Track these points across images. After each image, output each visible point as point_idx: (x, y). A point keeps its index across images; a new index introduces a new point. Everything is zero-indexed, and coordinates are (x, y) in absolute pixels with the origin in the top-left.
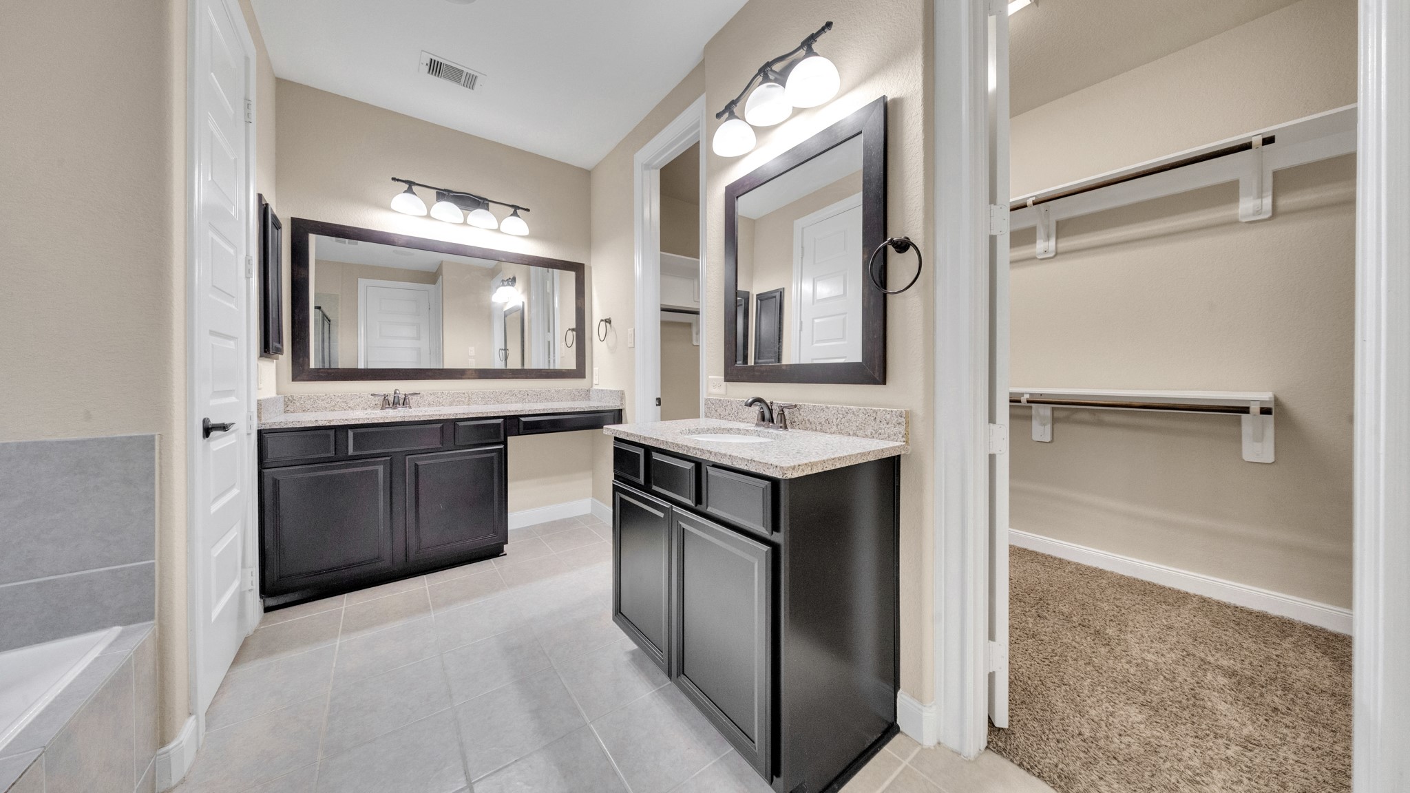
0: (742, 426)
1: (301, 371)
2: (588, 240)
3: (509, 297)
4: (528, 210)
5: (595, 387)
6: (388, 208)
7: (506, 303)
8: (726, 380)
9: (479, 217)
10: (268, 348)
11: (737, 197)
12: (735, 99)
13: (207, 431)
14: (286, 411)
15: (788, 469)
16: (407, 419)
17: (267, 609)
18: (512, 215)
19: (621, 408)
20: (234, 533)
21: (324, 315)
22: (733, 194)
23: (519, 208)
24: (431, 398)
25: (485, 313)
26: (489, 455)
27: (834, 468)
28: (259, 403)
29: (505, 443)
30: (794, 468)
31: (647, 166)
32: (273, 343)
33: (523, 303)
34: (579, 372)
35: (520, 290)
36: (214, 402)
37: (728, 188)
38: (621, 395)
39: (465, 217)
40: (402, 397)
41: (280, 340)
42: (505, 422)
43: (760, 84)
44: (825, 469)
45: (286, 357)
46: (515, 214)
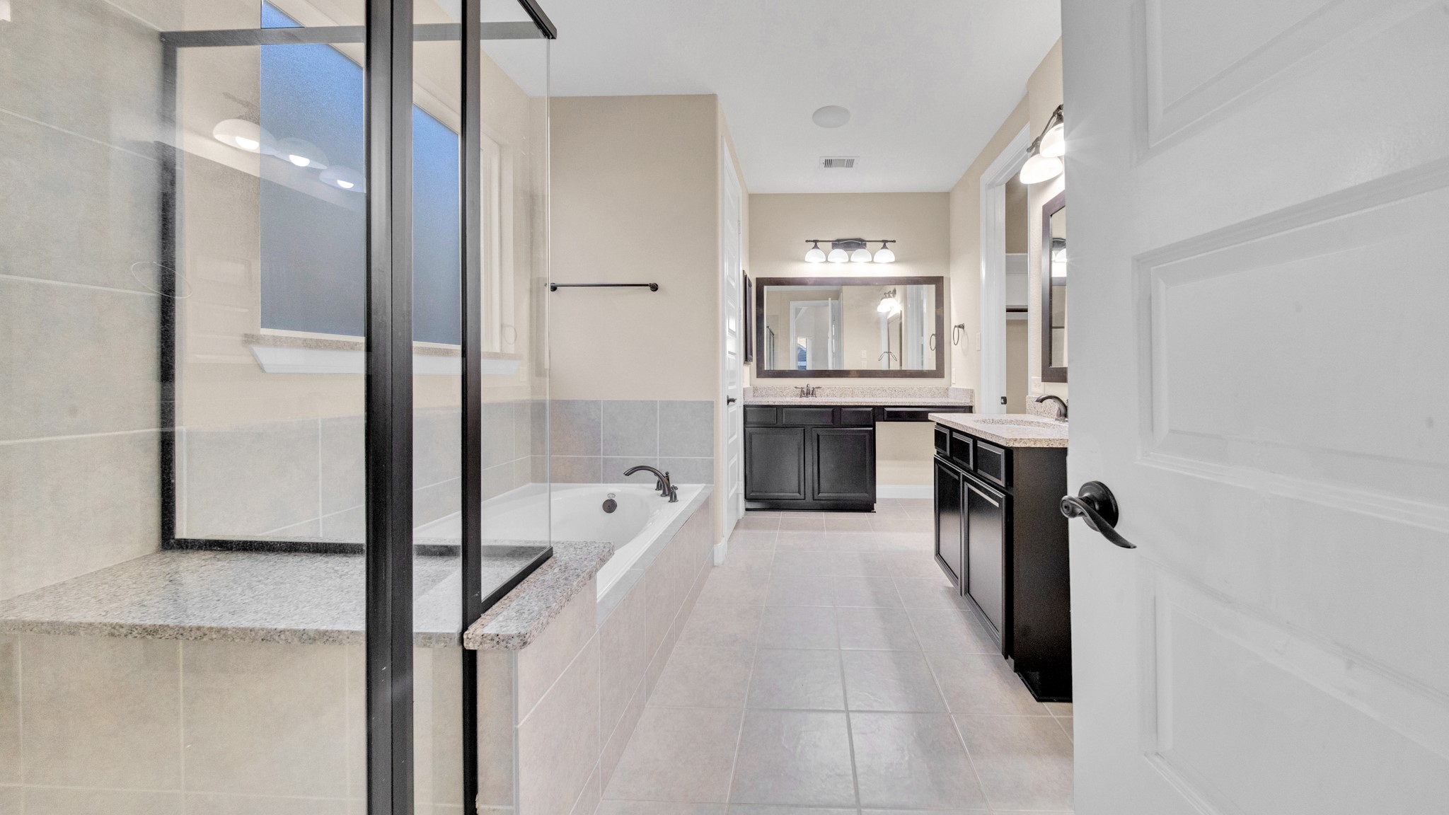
0: (1047, 420)
1: (761, 373)
2: (946, 255)
3: (890, 307)
4: (894, 241)
5: (953, 386)
6: (802, 260)
7: (889, 312)
8: (1044, 380)
9: (860, 256)
10: (747, 359)
11: (1051, 215)
12: (1039, 135)
13: (729, 401)
14: (754, 396)
15: (1010, 440)
16: (812, 404)
17: (747, 510)
18: (882, 248)
19: (970, 405)
20: (735, 459)
21: (771, 331)
22: (1049, 212)
23: (887, 241)
24: (828, 391)
25: (874, 322)
26: (862, 434)
27: (1061, 446)
28: (744, 389)
29: (874, 427)
30: (1016, 440)
31: (991, 186)
32: (749, 356)
33: (901, 311)
34: (938, 373)
35: (899, 300)
36: (730, 388)
37: (1045, 207)
38: (971, 393)
39: (850, 257)
40: (811, 389)
41: (751, 354)
42: (873, 410)
43: (1056, 124)
44: (1051, 446)
45: (754, 363)
46: (885, 247)
